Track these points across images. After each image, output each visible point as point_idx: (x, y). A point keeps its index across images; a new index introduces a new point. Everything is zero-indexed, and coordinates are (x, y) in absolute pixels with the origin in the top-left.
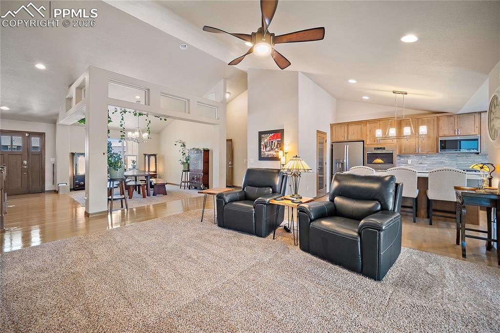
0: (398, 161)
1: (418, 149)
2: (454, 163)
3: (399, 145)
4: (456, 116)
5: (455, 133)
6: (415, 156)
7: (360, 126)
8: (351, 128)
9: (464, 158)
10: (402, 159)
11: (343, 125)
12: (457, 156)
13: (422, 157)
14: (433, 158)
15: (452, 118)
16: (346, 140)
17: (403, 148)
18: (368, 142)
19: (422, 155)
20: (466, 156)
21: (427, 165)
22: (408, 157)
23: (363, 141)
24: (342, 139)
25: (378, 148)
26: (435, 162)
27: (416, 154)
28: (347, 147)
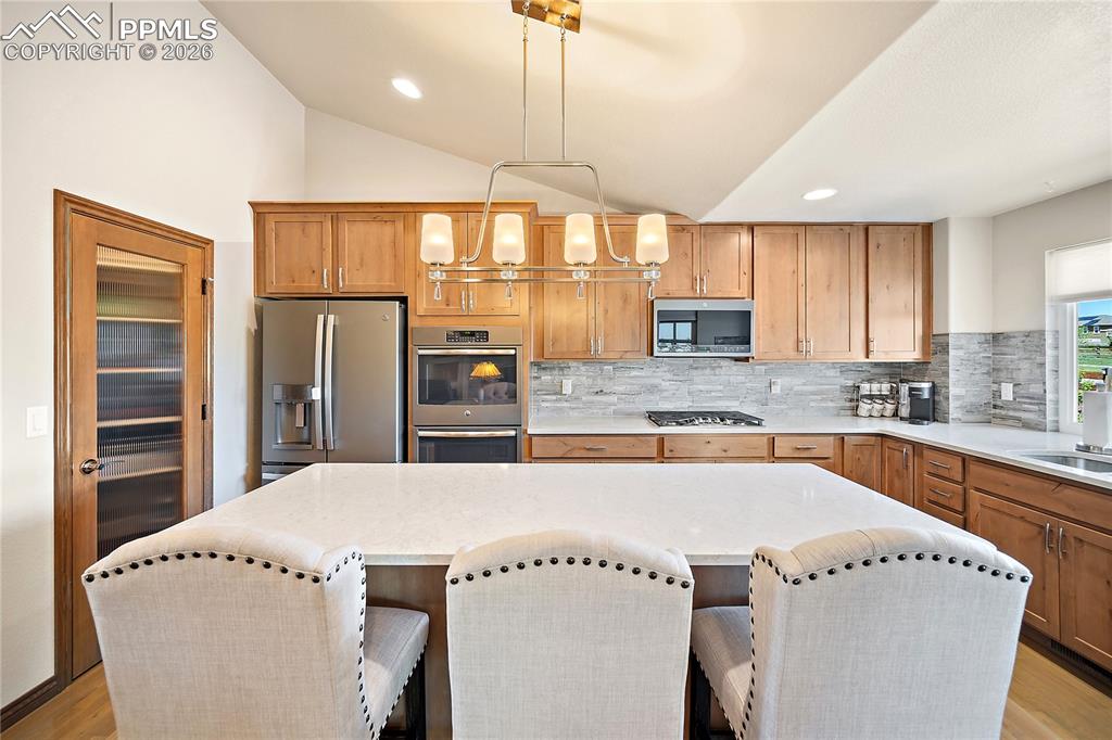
0: (534, 384)
1: (596, 341)
2: (685, 388)
3: (536, 326)
4: (695, 231)
5: (693, 289)
6: (584, 364)
7: (388, 230)
8: (354, 234)
9: (708, 371)
10: (546, 377)
11: (317, 218)
12: (691, 367)
13: (602, 370)
14: (634, 373)
15: (687, 237)
16: (327, 288)
17: (549, 336)
18: (420, 305)
19: (602, 362)
20: (713, 368)
21: (614, 399)
22: (562, 369)
23: (404, 300)
24: (309, 285)
25: (462, 334)
26: (636, 388)
27: (588, 358)
28: (326, 323)
